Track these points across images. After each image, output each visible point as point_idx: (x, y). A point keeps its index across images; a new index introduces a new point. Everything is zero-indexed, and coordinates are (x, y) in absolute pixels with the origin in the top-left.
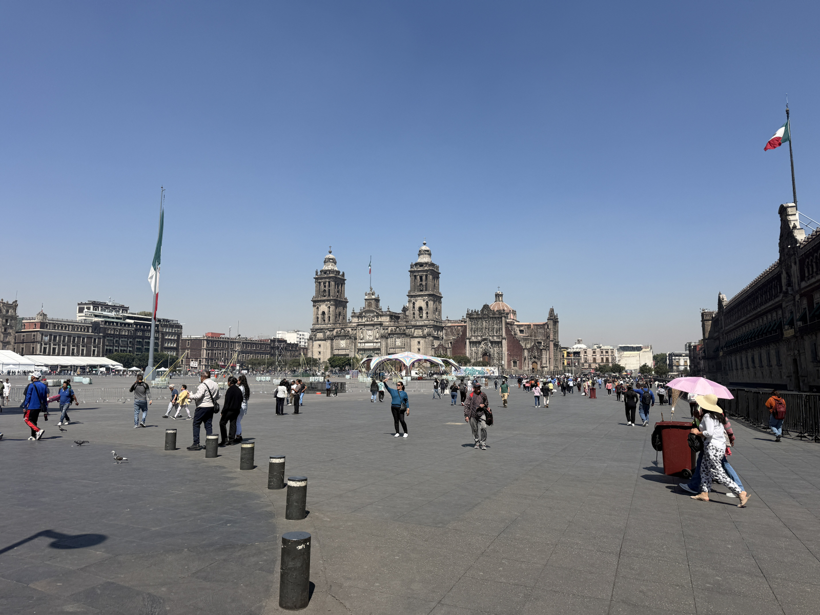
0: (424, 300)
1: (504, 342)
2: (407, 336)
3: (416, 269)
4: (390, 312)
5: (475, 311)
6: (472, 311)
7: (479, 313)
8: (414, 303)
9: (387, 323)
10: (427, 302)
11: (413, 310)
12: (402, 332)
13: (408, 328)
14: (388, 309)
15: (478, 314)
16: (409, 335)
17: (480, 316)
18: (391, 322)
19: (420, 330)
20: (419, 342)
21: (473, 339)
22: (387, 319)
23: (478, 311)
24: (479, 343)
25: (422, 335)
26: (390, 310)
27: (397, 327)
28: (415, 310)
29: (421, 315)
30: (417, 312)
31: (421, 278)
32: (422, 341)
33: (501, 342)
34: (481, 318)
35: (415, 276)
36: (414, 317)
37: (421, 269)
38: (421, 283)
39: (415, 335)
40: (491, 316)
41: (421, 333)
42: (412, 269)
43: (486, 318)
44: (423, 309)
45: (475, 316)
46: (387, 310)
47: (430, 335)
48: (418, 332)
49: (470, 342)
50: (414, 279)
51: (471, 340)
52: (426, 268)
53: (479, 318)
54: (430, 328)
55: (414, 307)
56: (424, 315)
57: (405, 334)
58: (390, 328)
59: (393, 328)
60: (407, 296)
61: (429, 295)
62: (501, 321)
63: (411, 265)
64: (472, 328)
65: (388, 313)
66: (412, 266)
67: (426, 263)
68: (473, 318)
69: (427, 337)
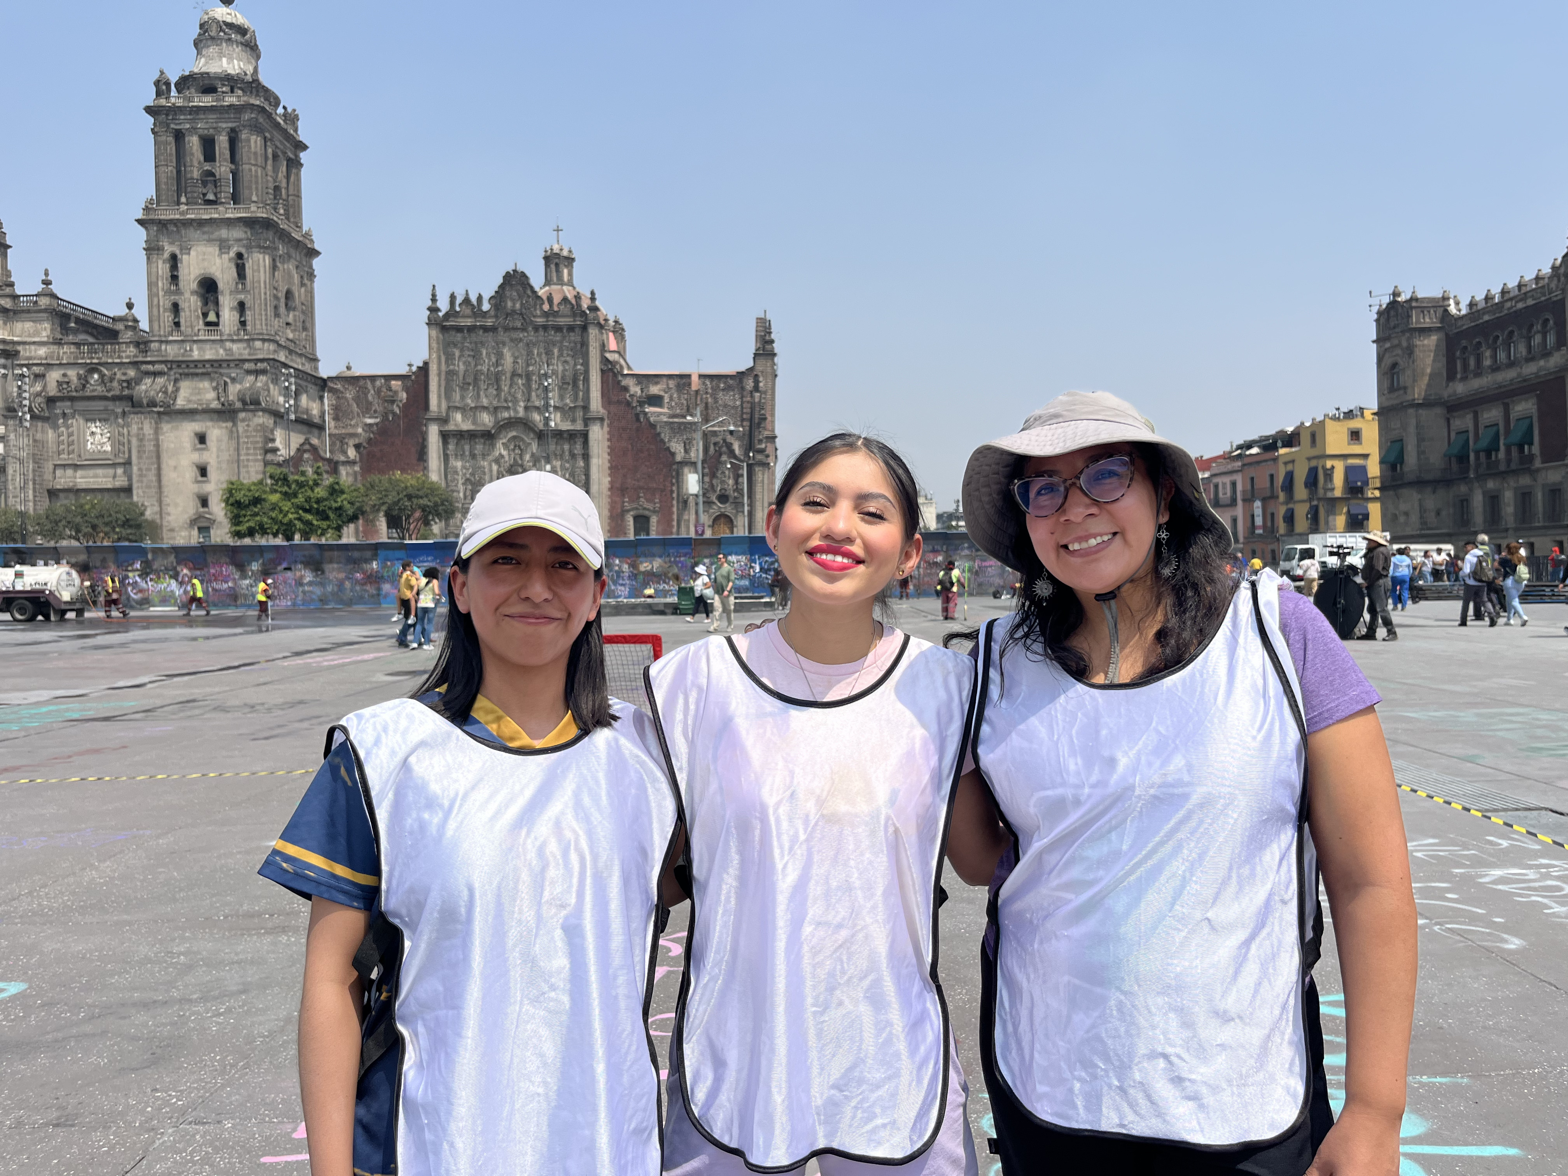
0: (224, 246)
1: (598, 435)
2: (140, 405)
3: (180, 103)
4: (54, 296)
5: (467, 301)
6: (453, 297)
7: (486, 307)
8: (174, 260)
9: (42, 351)
10: (240, 256)
11: (168, 292)
12: (117, 392)
13: (148, 373)
14: (47, 283)
15: (476, 311)
16: (152, 404)
17: (489, 322)
18: (58, 343)
19: (206, 384)
20: (202, 439)
21: (459, 422)
22: (37, 333)
23: (480, 298)
24: (488, 436)
25: (215, 405)
26: (54, 288)
27: (92, 369)
28: (178, 292)
29: (212, 317)
30: (191, 303)
31: (208, 144)
32: (216, 432)
33: (585, 436)
34: (493, 329)
35: (179, 136)
36: (177, 324)
37: (207, 101)
38: (207, 167)
39: (181, 402)
40: (540, 321)
41: (212, 395)
42: (163, 102)
43: (515, 329)
44: (221, 286)
45: (469, 322)
46: (39, 287)
47: (256, 402)
48: (199, 392)
49: (445, 436)
50: (172, 148)
51: (451, 427)
52: (231, 100)
53: (486, 329)
54: (257, 373)
55: (174, 278)
56: (228, 317)
57: (130, 398)
58: (54, 376)
59: (72, 374)
60: (140, 222)
61: (250, 223)
62: (584, 344)
63: (157, 83)
64: (451, 374)
65: (44, 302)
66: (162, 86)
67: (232, 82)
68: (459, 329)
69: (242, 415)
